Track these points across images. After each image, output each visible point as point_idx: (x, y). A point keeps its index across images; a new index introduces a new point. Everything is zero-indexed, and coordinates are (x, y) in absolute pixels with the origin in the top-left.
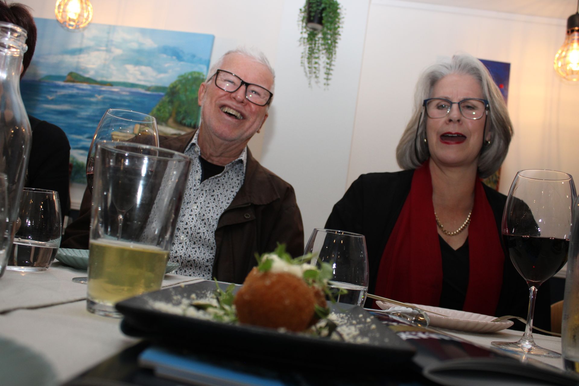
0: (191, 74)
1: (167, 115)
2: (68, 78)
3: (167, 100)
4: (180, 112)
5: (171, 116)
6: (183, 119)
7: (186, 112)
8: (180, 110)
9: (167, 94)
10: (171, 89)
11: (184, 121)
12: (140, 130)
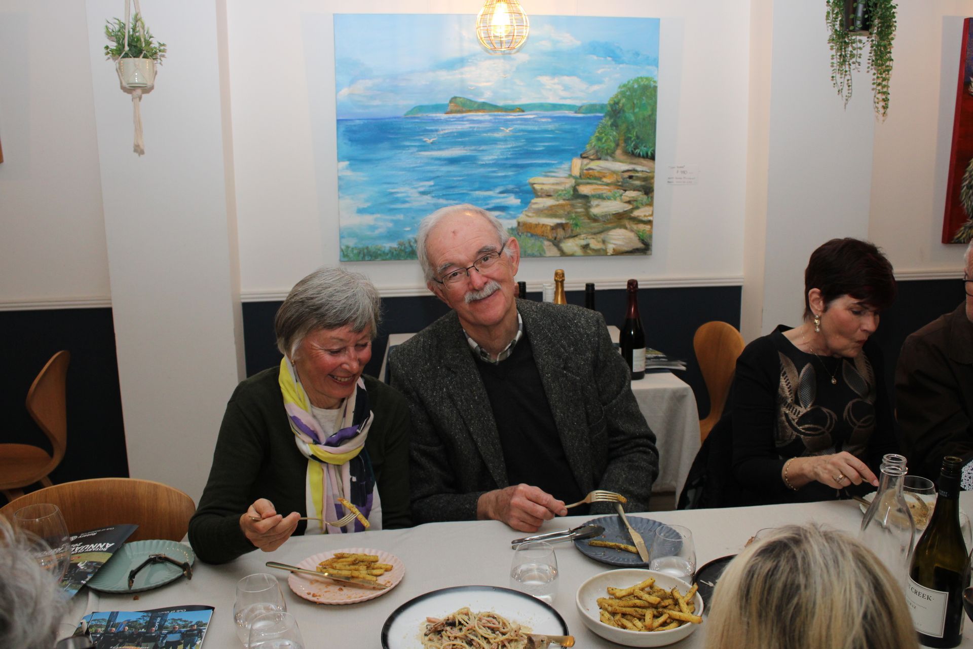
0: (637, 80)
1: (613, 145)
2: (451, 107)
3: (609, 123)
4: (630, 138)
5: (617, 145)
6: (636, 147)
7: (638, 137)
8: (630, 135)
9: (607, 114)
10: (611, 106)
11: (638, 151)
12: (581, 169)
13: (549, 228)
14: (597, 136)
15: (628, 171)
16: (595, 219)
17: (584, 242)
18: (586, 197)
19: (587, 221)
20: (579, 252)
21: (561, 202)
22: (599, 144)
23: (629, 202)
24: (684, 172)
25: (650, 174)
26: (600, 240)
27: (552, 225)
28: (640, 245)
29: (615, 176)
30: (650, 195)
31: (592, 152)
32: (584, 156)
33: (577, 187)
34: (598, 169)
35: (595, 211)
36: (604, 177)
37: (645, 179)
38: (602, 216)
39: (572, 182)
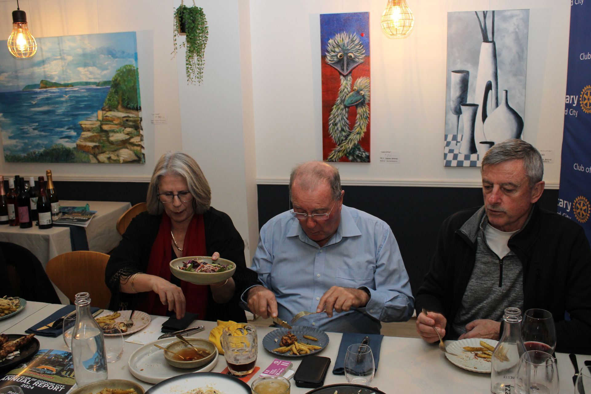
0: (125, 67)
1: (116, 103)
2: (41, 85)
3: (113, 91)
4: (125, 99)
5: (119, 103)
6: (128, 104)
7: (128, 98)
8: (124, 97)
9: (112, 86)
10: (113, 81)
11: (129, 106)
12: (103, 116)
13: (91, 148)
14: (108, 99)
15: (125, 117)
16: (112, 143)
17: (108, 156)
18: (107, 132)
19: (108, 144)
20: (107, 161)
21: (95, 134)
22: (110, 102)
23: (128, 134)
24: (159, 117)
25: (136, 119)
26: (115, 154)
27: (92, 146)
28: (136, 158)
29: (119, 120)
30: (138, 130)
31: (107, 107)
32: (103, 109)
33: (102, 126)
34: (111, 116)
35: (112, 139)
36: (114, 120)
37: (135, 121)
38: (116, 142)
39: (99, 123)
